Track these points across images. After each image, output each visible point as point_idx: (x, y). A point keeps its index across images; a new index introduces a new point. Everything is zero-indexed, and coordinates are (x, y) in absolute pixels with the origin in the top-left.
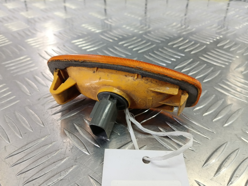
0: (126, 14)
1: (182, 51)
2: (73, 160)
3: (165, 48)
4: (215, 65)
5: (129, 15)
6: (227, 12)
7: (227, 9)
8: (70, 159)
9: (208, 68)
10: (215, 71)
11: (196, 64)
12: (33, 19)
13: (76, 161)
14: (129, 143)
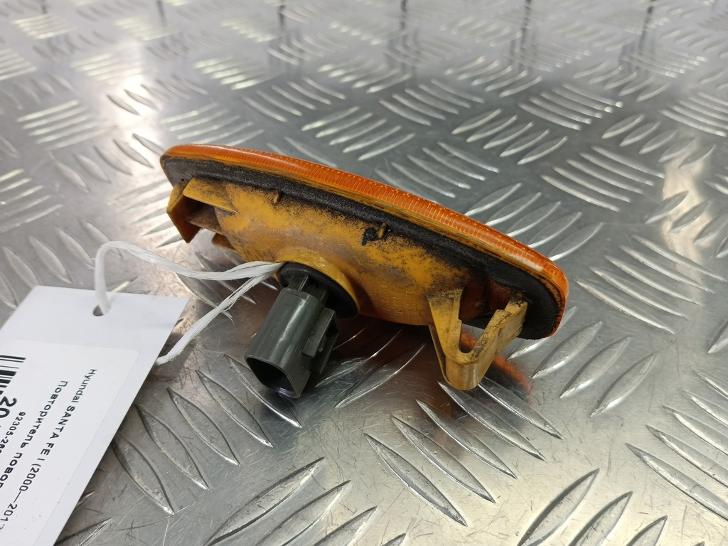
0: (334, 26)
1: (493, 156)
2: (122, 532)
3: (443, 145)
4: (590, 204)
5: (344, 30)
6: (647, 21)
7: (650, 10)
8: (113, 526)
9: (567, 214)
10: (586, 225)
11: (530, 199)
12: (66, 39)
13: (130, 534)
14: (296, 476)
